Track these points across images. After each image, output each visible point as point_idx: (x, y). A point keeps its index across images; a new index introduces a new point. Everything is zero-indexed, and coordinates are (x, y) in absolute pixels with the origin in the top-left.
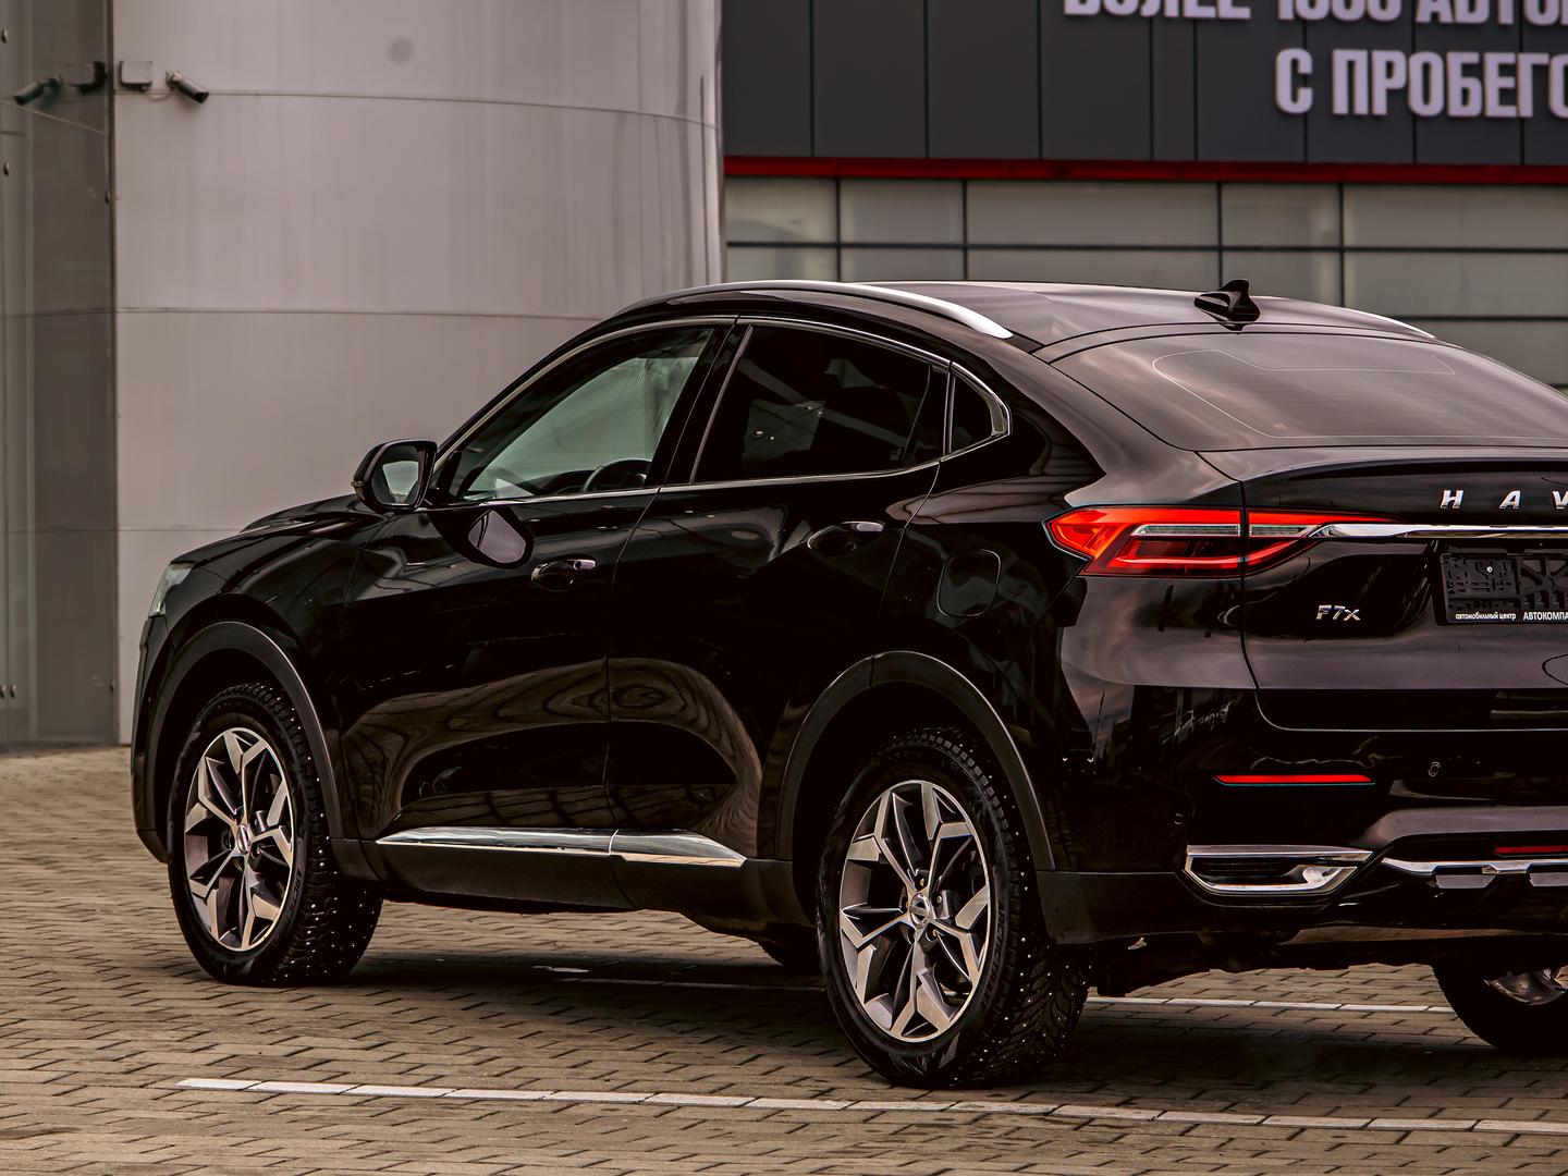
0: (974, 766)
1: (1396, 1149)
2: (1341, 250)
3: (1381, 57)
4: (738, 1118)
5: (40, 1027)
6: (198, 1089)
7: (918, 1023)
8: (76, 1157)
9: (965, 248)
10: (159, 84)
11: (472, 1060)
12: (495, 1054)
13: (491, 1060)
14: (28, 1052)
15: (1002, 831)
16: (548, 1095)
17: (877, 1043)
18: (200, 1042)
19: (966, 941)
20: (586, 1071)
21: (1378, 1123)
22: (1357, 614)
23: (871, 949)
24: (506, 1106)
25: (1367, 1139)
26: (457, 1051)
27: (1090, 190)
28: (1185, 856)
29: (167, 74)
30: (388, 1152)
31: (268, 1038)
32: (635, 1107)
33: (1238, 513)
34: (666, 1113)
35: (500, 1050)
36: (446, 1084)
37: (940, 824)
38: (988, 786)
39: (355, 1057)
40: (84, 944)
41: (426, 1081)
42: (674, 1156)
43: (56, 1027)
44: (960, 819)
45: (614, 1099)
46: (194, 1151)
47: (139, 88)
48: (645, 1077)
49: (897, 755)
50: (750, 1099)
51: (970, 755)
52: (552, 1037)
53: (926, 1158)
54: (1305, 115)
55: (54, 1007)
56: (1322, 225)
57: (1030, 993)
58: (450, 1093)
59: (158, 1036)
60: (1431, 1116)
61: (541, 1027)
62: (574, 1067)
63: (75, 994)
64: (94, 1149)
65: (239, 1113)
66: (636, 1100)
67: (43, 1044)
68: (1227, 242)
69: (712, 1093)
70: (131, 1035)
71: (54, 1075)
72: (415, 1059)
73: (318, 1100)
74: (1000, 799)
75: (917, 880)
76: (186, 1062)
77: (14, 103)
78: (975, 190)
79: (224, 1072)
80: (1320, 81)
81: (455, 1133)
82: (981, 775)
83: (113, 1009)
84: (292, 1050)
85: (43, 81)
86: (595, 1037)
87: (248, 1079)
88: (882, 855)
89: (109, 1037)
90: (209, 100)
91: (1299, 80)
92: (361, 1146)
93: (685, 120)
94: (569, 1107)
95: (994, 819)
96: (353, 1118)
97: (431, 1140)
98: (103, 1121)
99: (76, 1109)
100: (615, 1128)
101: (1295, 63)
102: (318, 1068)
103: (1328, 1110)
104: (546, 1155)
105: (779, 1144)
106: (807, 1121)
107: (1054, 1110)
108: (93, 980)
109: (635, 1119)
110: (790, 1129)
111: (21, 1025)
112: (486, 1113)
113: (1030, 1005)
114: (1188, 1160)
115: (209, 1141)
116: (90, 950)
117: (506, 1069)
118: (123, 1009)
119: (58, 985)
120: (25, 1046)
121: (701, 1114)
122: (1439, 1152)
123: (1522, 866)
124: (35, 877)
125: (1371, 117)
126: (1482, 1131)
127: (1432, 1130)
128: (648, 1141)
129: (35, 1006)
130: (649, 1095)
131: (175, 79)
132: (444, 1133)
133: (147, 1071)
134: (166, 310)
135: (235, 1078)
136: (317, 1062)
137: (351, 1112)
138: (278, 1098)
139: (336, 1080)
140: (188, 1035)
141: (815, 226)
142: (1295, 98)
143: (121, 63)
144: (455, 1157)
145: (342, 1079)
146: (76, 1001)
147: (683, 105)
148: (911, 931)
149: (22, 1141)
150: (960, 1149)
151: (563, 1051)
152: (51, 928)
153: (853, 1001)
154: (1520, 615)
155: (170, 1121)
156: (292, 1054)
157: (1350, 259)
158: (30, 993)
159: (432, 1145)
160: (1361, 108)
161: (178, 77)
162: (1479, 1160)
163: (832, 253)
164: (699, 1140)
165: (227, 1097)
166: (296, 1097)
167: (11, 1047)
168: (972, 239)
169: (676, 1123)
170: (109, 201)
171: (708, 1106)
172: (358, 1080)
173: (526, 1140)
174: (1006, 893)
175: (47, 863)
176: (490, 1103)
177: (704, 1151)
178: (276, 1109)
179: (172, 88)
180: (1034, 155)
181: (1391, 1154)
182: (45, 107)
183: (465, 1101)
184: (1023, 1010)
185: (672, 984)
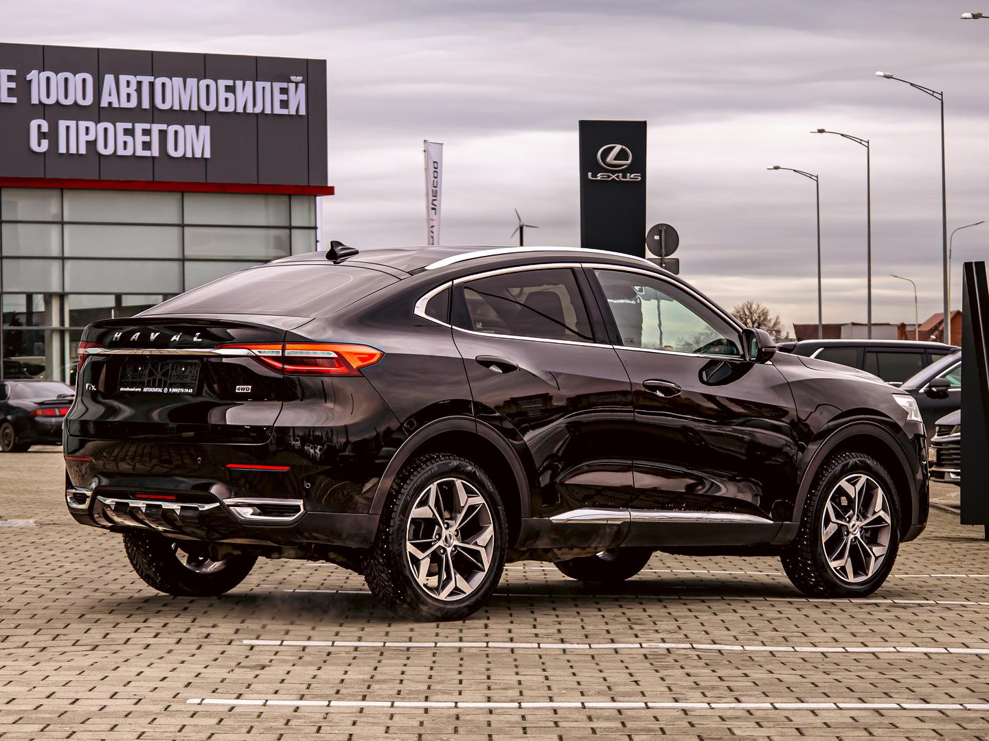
2: (62, 223)
3: (83, 125)
54: (44, 153)
56: (53, 211)
80: (52, 135)
91: (42, 135)
101: (39, 126)
125: (78, 155)
142: (39, 145)
157: (66, 227)
160: (73, 150)
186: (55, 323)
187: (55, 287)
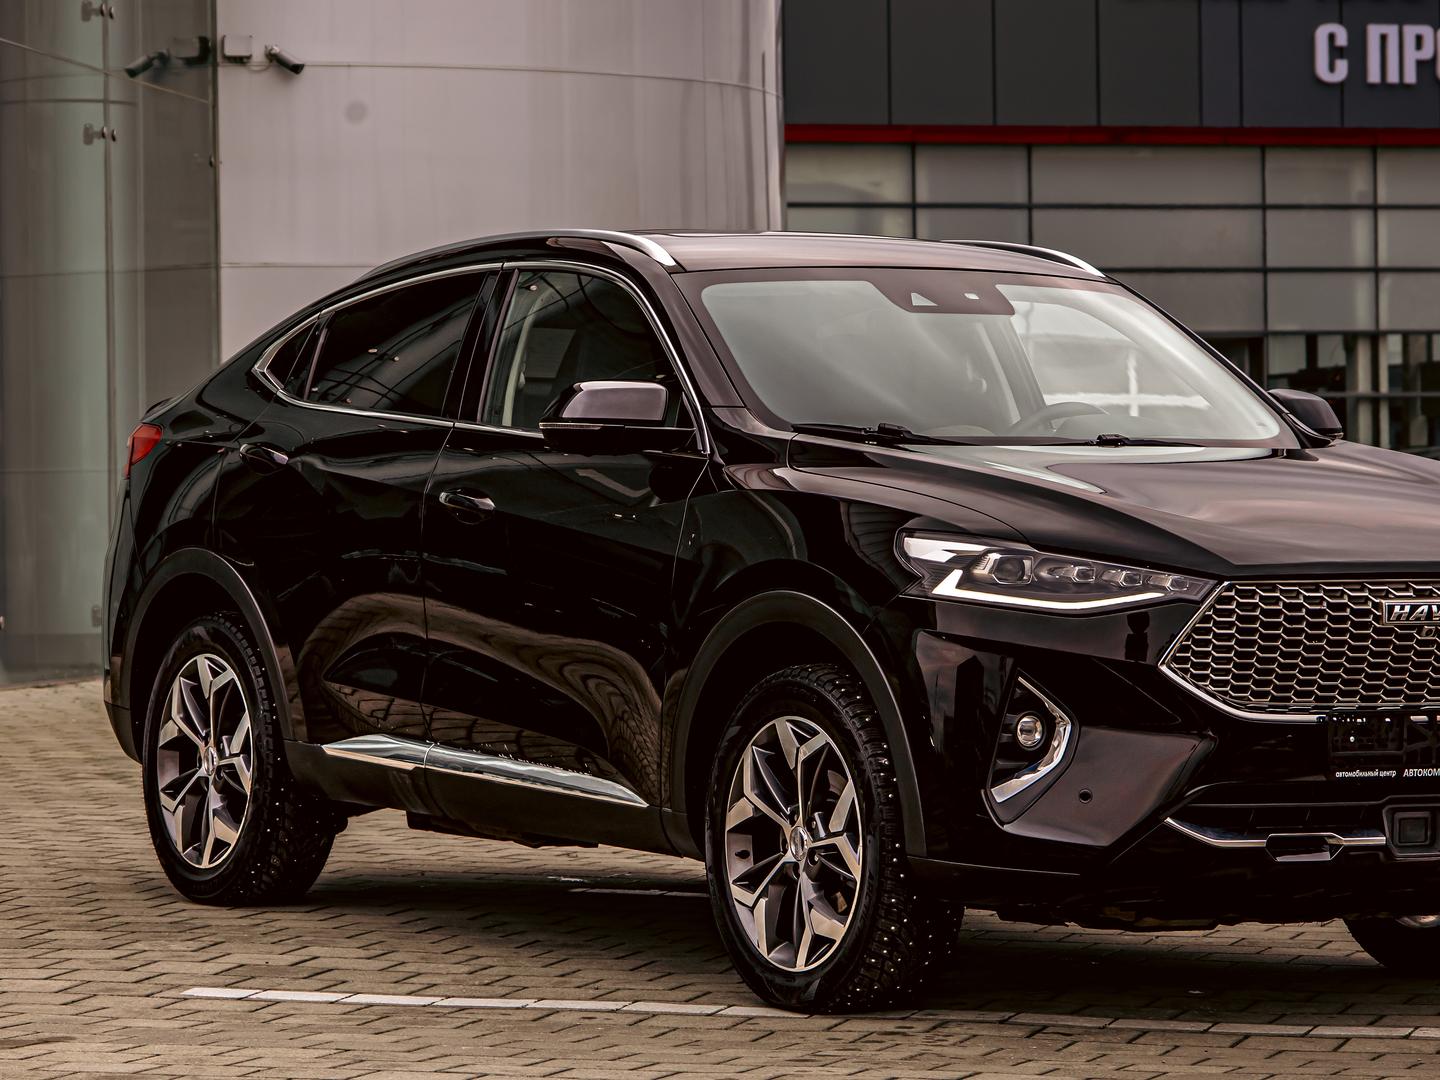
1: (1333, 1056)
2: (1375, 208)
3: (1411, 31)
4: (708, 1027)
5: (66, 937)
6: (201, 998)
8: (61, 1067)
9: (1030, 207)
10: (258, 56)
11: (467, 969)
12: (490, 963)
13: (486, 969)
14: (47, 962)
16: (531, 1003)
18: (214, 952)
20: (574, 979)
21: (1319, 1031)
24: (489, 1014)
25: (1307, 1046)
26: (454, 961)
27: (1144, 154)
29: (266, 47)
30: (362, 1061)
31: (278, 948)
32: (612, 1015)
34: (641, 1021)
35: (495, 959)
36: (437, 992)
39: (356, 966)
40: (129, 856)
41: (420, 990)
42: (635, 1065)
43: (80, 937)
45: (594, 1007)
46: (176, 1061)
47: (240, 61)
48: (628, 986)
50: (722, 1007)
52: (548, 946)
53: (877, 1066)
54: (1341, 85)
55: (84, 917)
56: (1358, 186)
58: (438, 1001)
59: (174, 946)
60: (1371, 1024)
61: (541, 937)
62: (562, 976)
63: (107, 905)
64: (81, 1058)
65: (233, 1021)
66: (614, 1008)
67: (64, 954)
68: (1270, 200)
69: (687, 1001)
70: (151, 945)
71: (68, 984)
72: (412, 968)
73: (312, 1009)
76: (195, 971)
77: (126, 75)
78: (1039, 155)
79: (228, 982)
80: (1355, 52)
81: (433, 1042)
83: (140, 919)
84: (298, 959)
85: (152, 55)
86: (590, 946)
87: (251, 988)
89: (128, 947)
90: (305, 71)
91: (1336, 52)
92: (338, 1056)
93: (748, 88)
94: (548, 1015)
96: (340, 1027)
97: (406, 1049)
98: (101, 1031)
99: (79, 1018)
100: (588, 1036)
101: (1332, 37)
102: (319, 977)
103: (1273, 1018)
104: (513, 1064)
105: (741, 1052)
106: (773, 1030)
107: (1010, 1018)
108: (128, 891)
109: (608, 1028)
110: (755, 1037)
111: (48, 936)
112: (469, 1021)
114: (1131, 1068)
115: (195, 1051)
116: (133, 863)
117: (497, 978)
118: (149, 919)
119: (94, 896)
120: (48, 956)
121: (672, 1022)
122: (1374, 1059)
124: (105, 791)
125: (1402, 86)
126: (1417, 1038)
127: (1370, 1038)
128: (615, 1049)
129: (65, 918)
130: (627, 1003)
131: (273, 52)
132: (422, 1042)
133: (156, 980)
134: (266, 265)
135: (238, 988)
136: (320, 971)
137: (340, 1020)
138: (274, 1007)
139: (333, 989)
140: (204, 945)
141: (892, 187)
142: (1332, 68)
143: (224, 37)
144: (424, 1066)
145: (340, 987)
146: (107, 912)
147: (745, 74)
149: (15, 1050)
150: (912, 1058)
151: (555, 960)
152: (104, 841)
155: (166, 1031)
156: (297, 964)
157: (1383, 216)
158: (66, 904)
159: (406, 1054)
160: (1393, 77)
161: (276, 50)
162: (1410, 1068)
163: (908, 213)
164: (666, 1048)
165: (227, 1006)
166: (292, 1005)
167: (34, 957)
168: (1036, 200)
169: (648, 1031)
170: (213, 165)
171: (681, 1014)
172: (355, 989)
173: (498, 1048)
175: (121, 778)
176: (476, 1011)
177: (666, 1060)
178: (270, 1017)
179: (271, 61)
180: (1093, 122)
181: (1327, 1061)
182: (157, 78)
183: (450, 1010)
185: (674, 894)
186: (1363, 386)
187: (1363, 322)
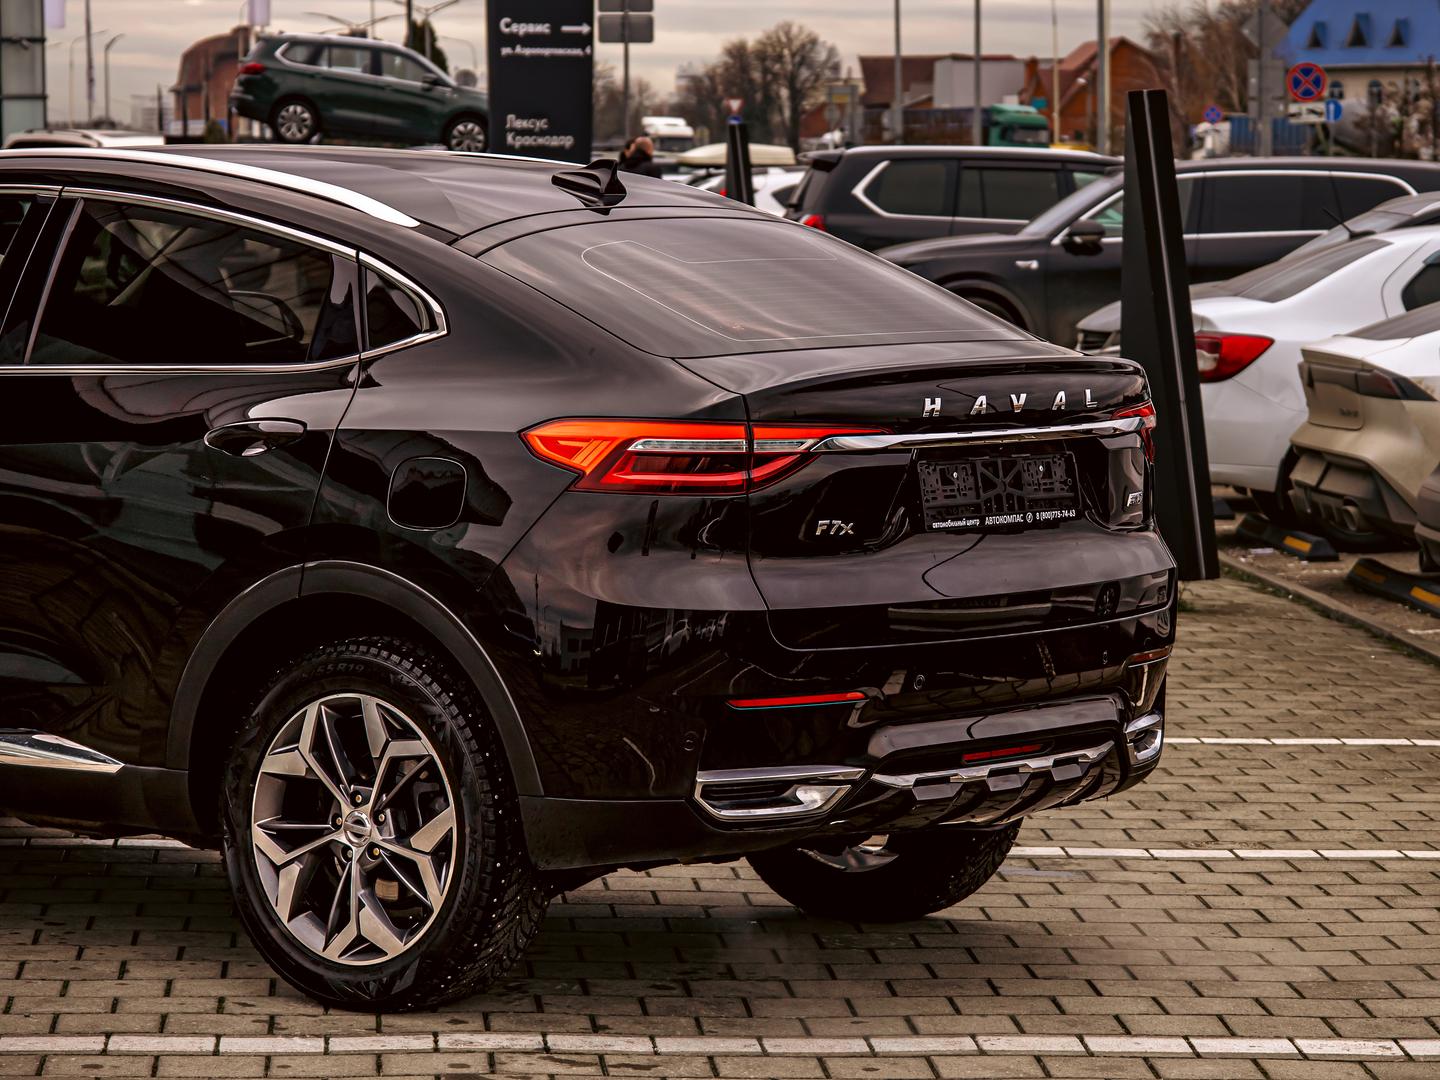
0: (431, 683)
7: (362, 945)
15: (471, 752)
17: (308, 965)
19: (425, 865)
22: (852, 529)
23: (296, 868)
28: (694, 783)
33: (742, 429)
37: (387, 743)
38: (450, 705)
44: (416, 737)
49: (330, 667)
51: (425, 671)
57: (501, 918)
74: (465, 717)
75: (352, 796)
82: (441, 693)
88: (309, 769)
95: (461, 740)
113: (499, 930)
123: (982, 772)
148: (346, 849)
153: (274, 920)
154: (983, 521)
174: (479, 817)
184: (492, 936)
